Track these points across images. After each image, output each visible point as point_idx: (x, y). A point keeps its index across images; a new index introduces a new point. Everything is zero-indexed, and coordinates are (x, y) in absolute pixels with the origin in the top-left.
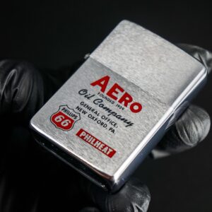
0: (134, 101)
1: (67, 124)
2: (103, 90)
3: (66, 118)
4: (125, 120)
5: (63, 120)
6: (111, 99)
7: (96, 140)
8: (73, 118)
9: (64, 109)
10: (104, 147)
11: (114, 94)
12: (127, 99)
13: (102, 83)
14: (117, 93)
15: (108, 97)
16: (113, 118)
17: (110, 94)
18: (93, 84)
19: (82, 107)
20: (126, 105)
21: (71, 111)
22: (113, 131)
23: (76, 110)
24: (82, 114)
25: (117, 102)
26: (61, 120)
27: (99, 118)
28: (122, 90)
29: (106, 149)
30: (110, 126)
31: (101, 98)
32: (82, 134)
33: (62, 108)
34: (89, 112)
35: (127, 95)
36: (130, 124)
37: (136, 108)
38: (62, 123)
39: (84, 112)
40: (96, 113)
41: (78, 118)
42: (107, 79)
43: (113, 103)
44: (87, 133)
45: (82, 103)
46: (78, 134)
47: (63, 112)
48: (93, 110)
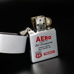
0: (48, 37)
1: (40, 55)
2: (40, 41)
3: (39, 54)
4: (50, 43)
5: (39, 55)
6: (43, 41)
7: (49, 52)
8: (40, 53)
9: (37, 53)
10: (51, 52)
11: (43, 39)
12: (46, 37)
13: (38, 39)
14: (43, 38)
15: (42, 41)
16: (47, 45)
17: (42, 40)
18: (37, 42)
19: (39, 49)
20: (47, 39)
21: (38, 52)
22: (50, 47)
23: (39, 51)
24: (41, 50)
25: (45, 41)
26: (38, 56)
27: (45, 47)
28: (43, 37)
29: (52, 52)
30: (48, 47)
31: (41, 43)
32: (45, 54)
33: (36, 53)
34: (42, 48)
35: (45, 37)
36: (52, 42)
37: (50, 38)
38: (39, 56)
39: (41, 49)
40: (43, 47)
41: (41, 52)
42: (38, 38)
43: (44, 41)
44: (46, 53)
45: (39, 48)
46: (44, 55)
47: (37, 54)
48: (42, 47)
